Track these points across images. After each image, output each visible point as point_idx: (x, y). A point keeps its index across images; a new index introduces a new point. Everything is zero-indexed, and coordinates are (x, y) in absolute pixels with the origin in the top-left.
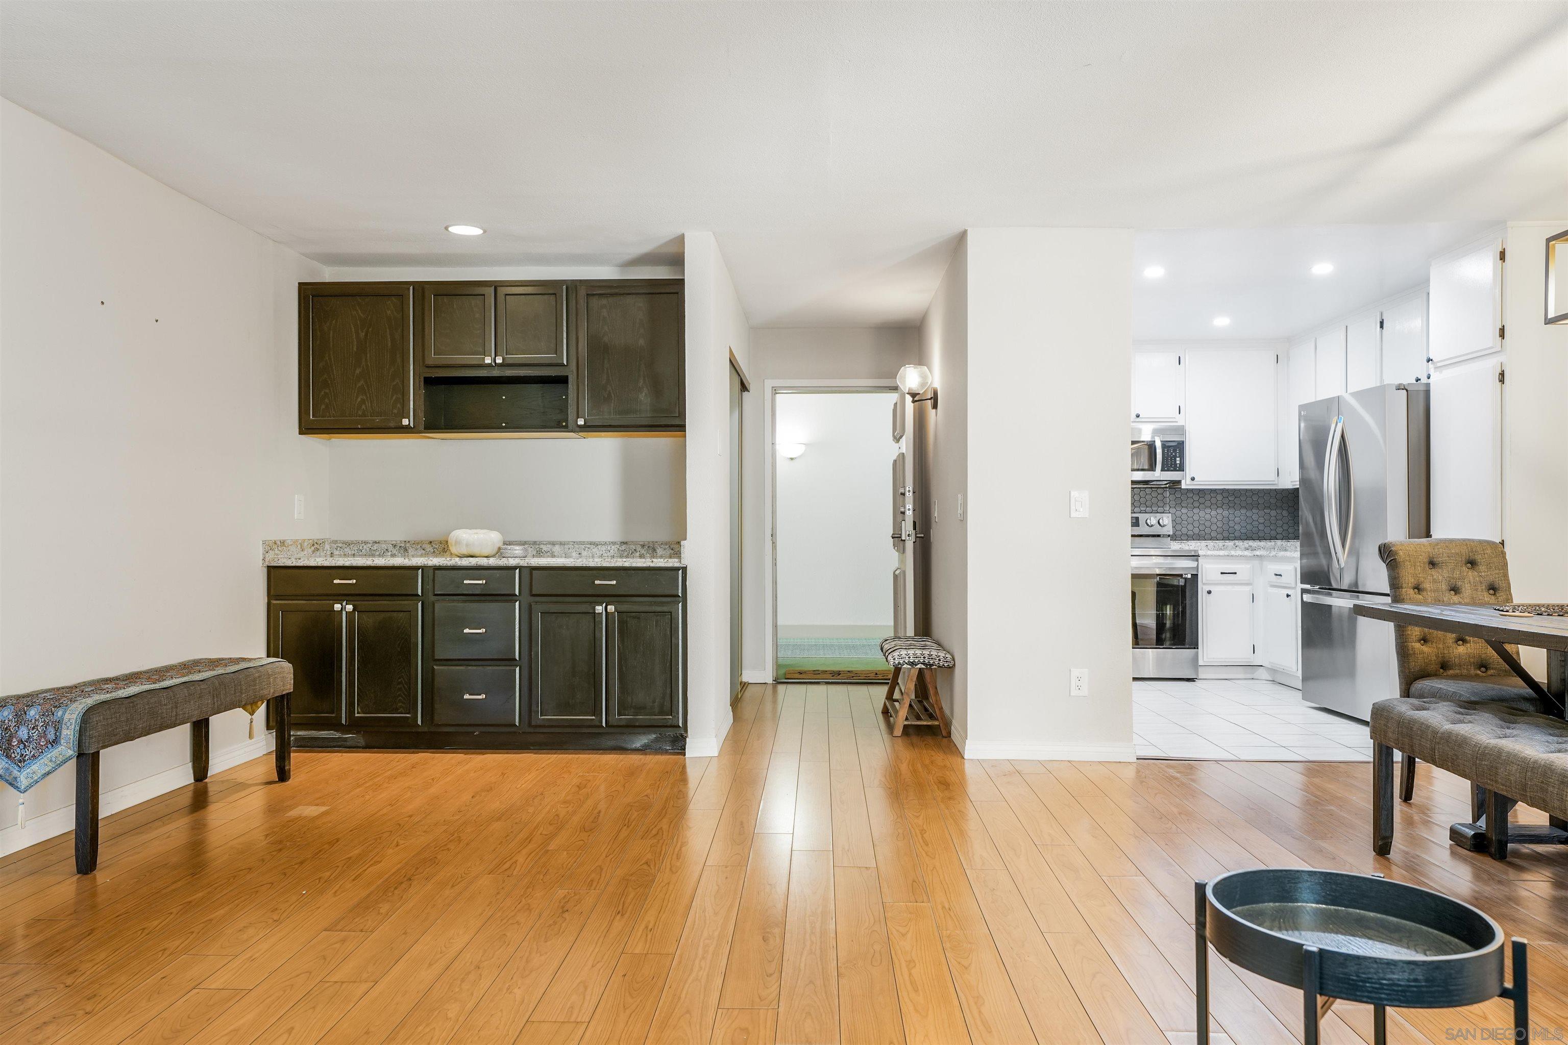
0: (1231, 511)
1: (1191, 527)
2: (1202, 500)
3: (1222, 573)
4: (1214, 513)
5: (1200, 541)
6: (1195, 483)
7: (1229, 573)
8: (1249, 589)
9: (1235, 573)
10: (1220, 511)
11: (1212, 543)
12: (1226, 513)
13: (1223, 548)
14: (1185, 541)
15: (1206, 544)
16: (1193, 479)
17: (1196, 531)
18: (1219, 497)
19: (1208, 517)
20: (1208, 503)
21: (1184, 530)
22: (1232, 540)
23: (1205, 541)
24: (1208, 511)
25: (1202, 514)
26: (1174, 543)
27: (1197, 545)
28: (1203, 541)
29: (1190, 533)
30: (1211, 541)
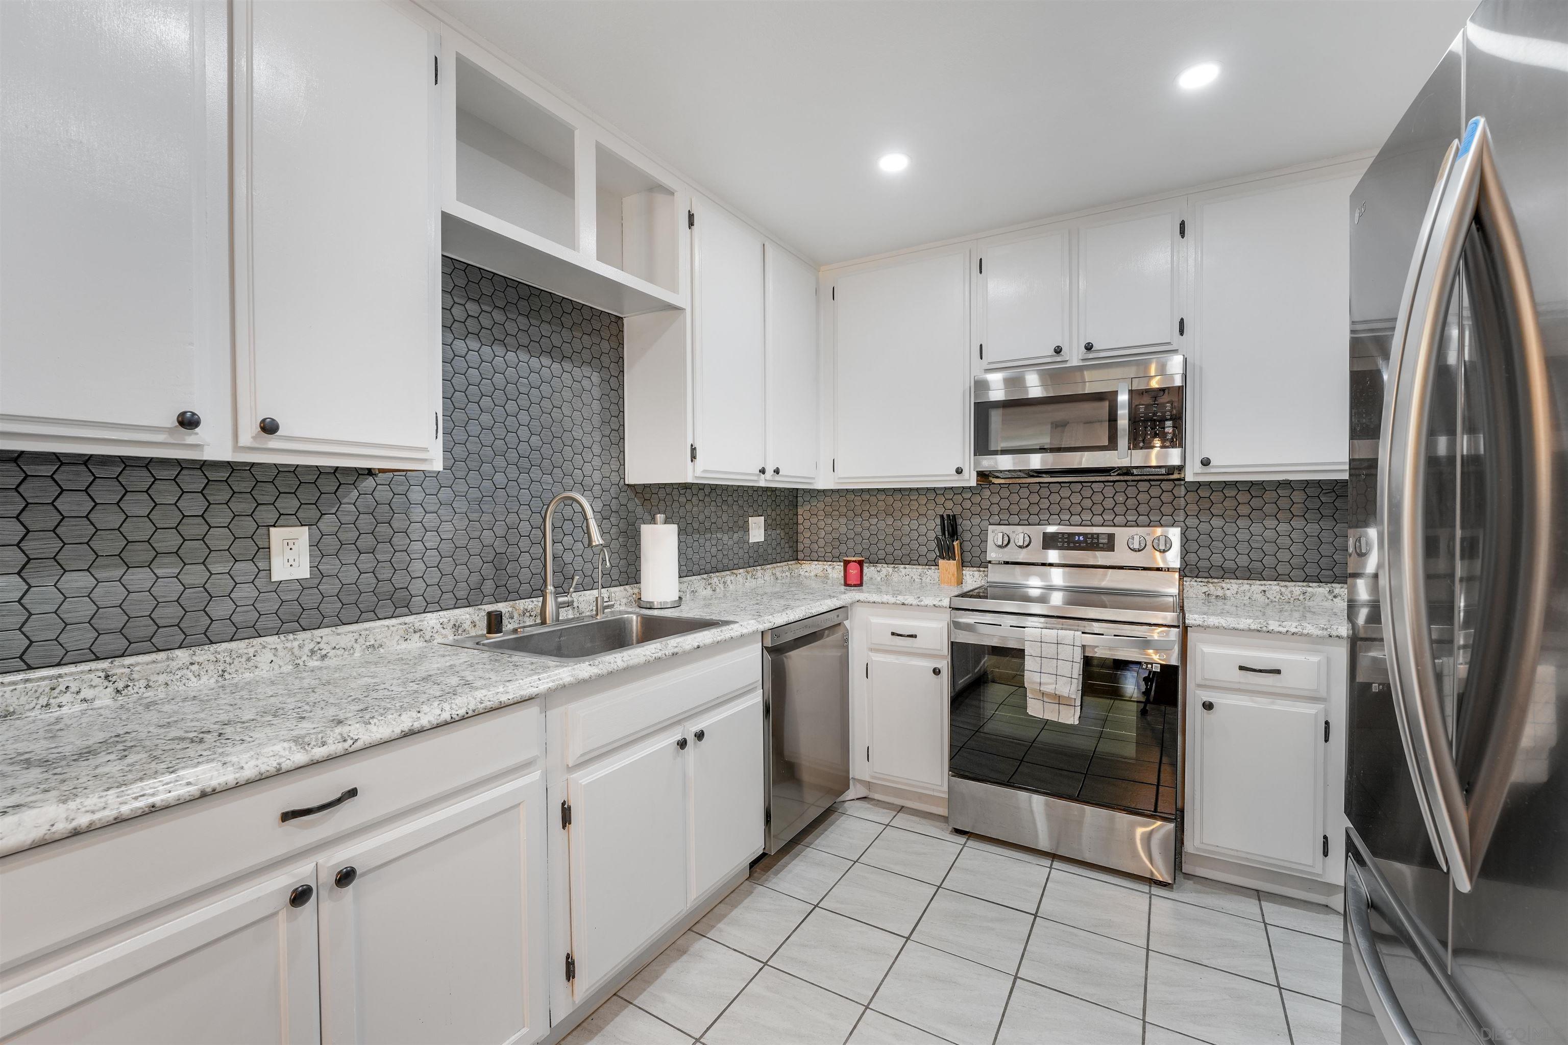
0: (1327, 524)
1: (1230, 554)
2: (1255, 503)
3: (1242, 668)
4: (1283, 528)
5: (1249, 582)
6: (1213, 470)
7: (1261, 671)
8: (1313, 712)
9: (1278, 672)
10: (1298, 523)
11: (1274, 588)
12: (1313, 528)
13: (1301, 597)
14: (1216, 580)
15: (1263, 588)
16: (1206, 462)
17: (1243, 561)
18: (1298, 497)
19: (1269, 534)
20: (1269, 509)
21: (1217, 559)
22: (1327, 583)
23: (1263, 582)
24: (1270, 523)
25: (1256, 528)
26: (1193, 583)
27: (1242, 588)
28: (1258, 582)
29: (1229, 565)
30: (1275, 583)
